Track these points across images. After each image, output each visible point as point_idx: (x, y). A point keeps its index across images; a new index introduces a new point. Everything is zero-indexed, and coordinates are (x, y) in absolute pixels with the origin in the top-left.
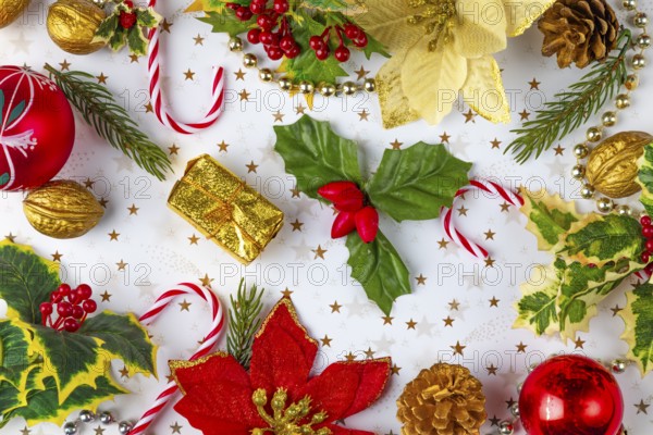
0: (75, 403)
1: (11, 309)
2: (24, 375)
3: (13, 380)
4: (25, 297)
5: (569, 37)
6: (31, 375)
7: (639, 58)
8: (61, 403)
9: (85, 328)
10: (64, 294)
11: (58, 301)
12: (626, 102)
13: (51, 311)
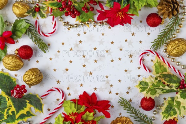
0: (20, 119)
1: (3, 92)
2: (6, 110)
3: (3, 112)
4: (7, 88)
5: (166, 10)
6: (8, 110)
7: (183, 18)
8: (16, 119)
9: (24, 97)
10: (18, 87)
11: (16, 89)
12: (179, 31)
13: (14, 92)
